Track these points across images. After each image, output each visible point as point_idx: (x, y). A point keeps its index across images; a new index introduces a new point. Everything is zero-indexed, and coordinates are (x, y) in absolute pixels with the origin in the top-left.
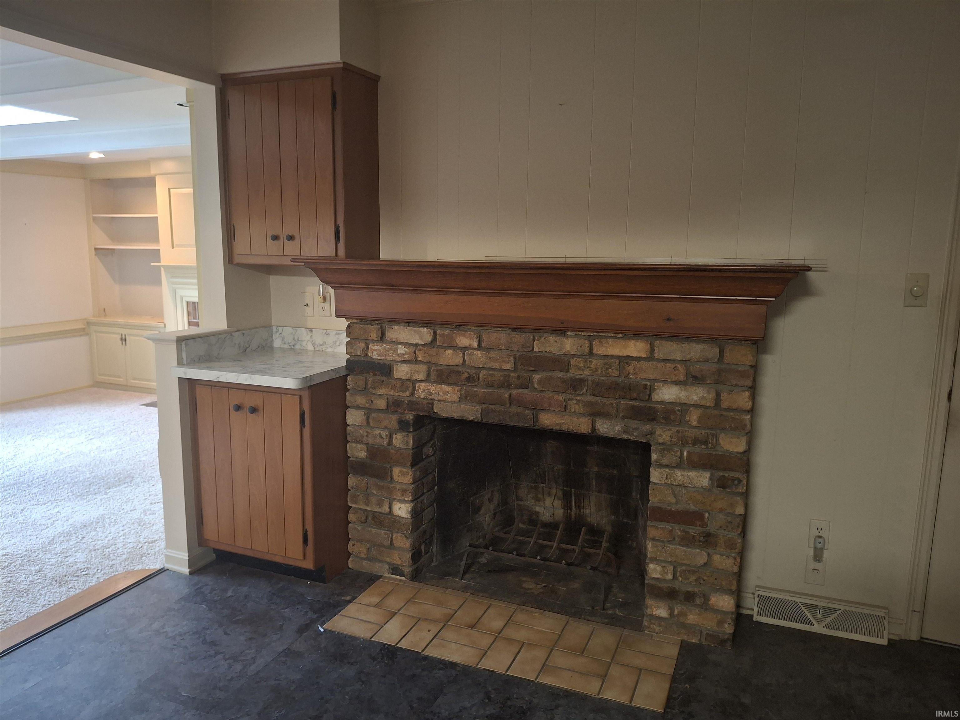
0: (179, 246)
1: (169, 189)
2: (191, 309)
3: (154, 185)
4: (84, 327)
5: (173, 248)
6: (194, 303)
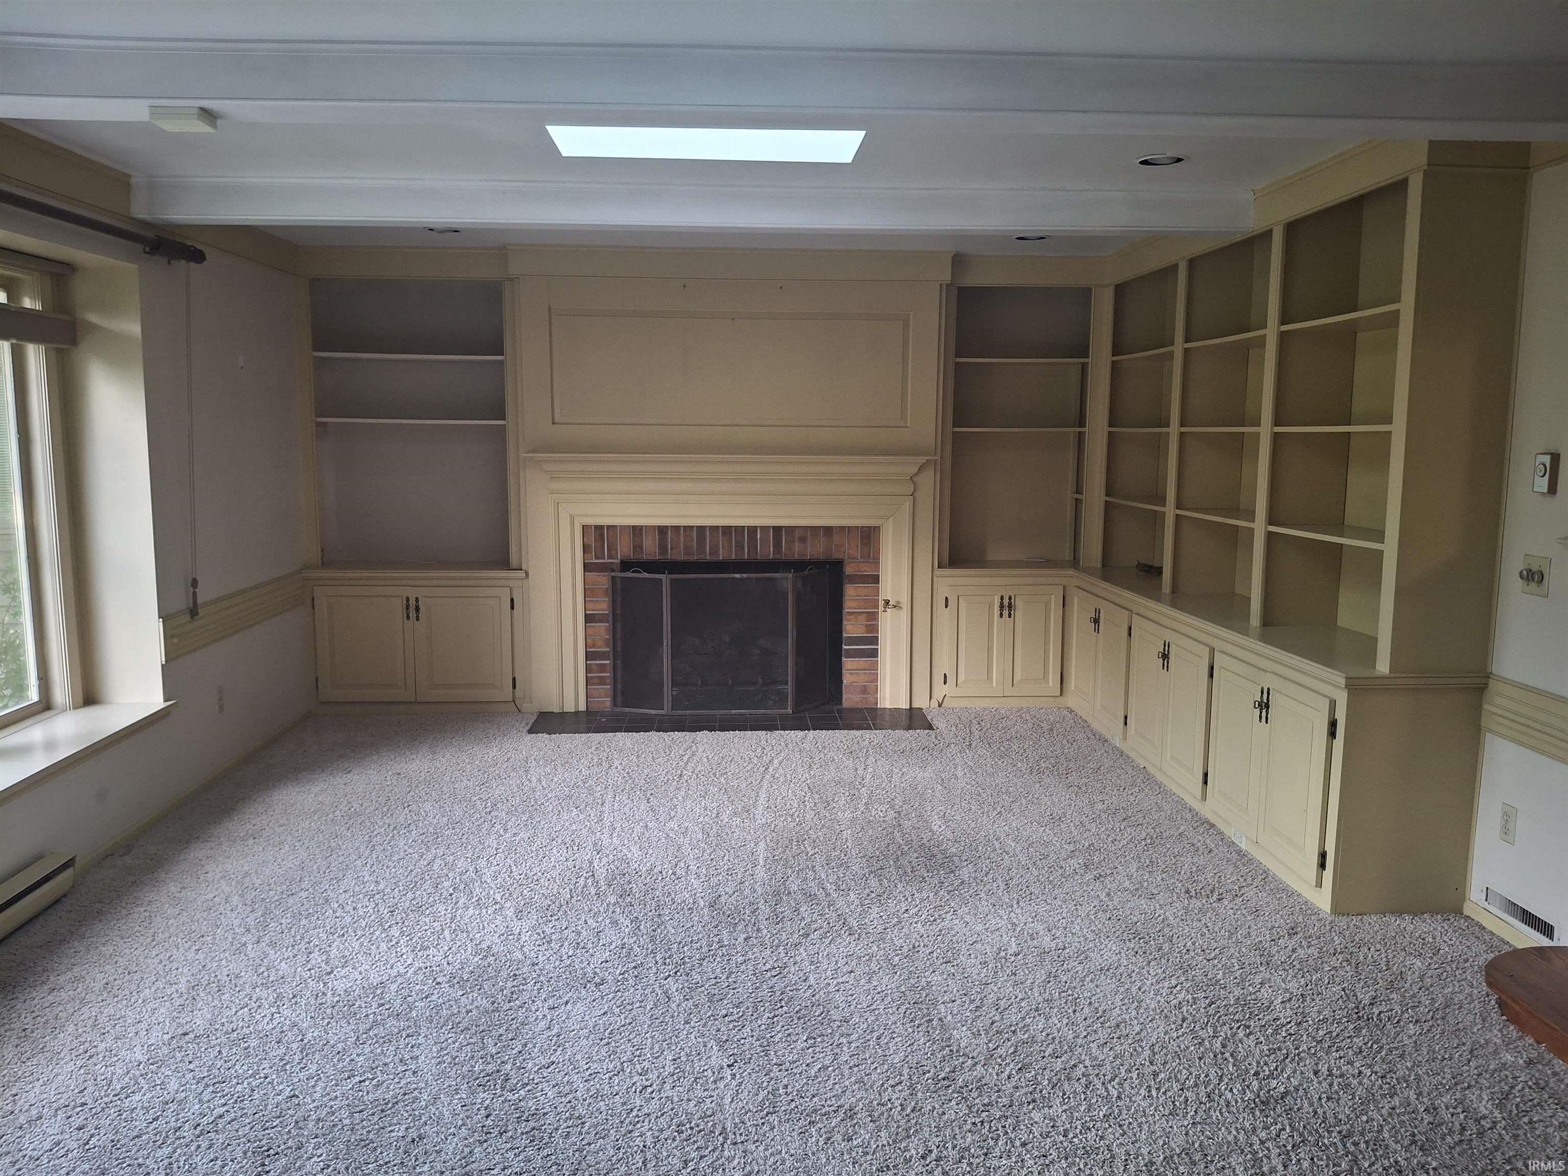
0: (564, 420)
2: (591, 541)
6: (599, 528)
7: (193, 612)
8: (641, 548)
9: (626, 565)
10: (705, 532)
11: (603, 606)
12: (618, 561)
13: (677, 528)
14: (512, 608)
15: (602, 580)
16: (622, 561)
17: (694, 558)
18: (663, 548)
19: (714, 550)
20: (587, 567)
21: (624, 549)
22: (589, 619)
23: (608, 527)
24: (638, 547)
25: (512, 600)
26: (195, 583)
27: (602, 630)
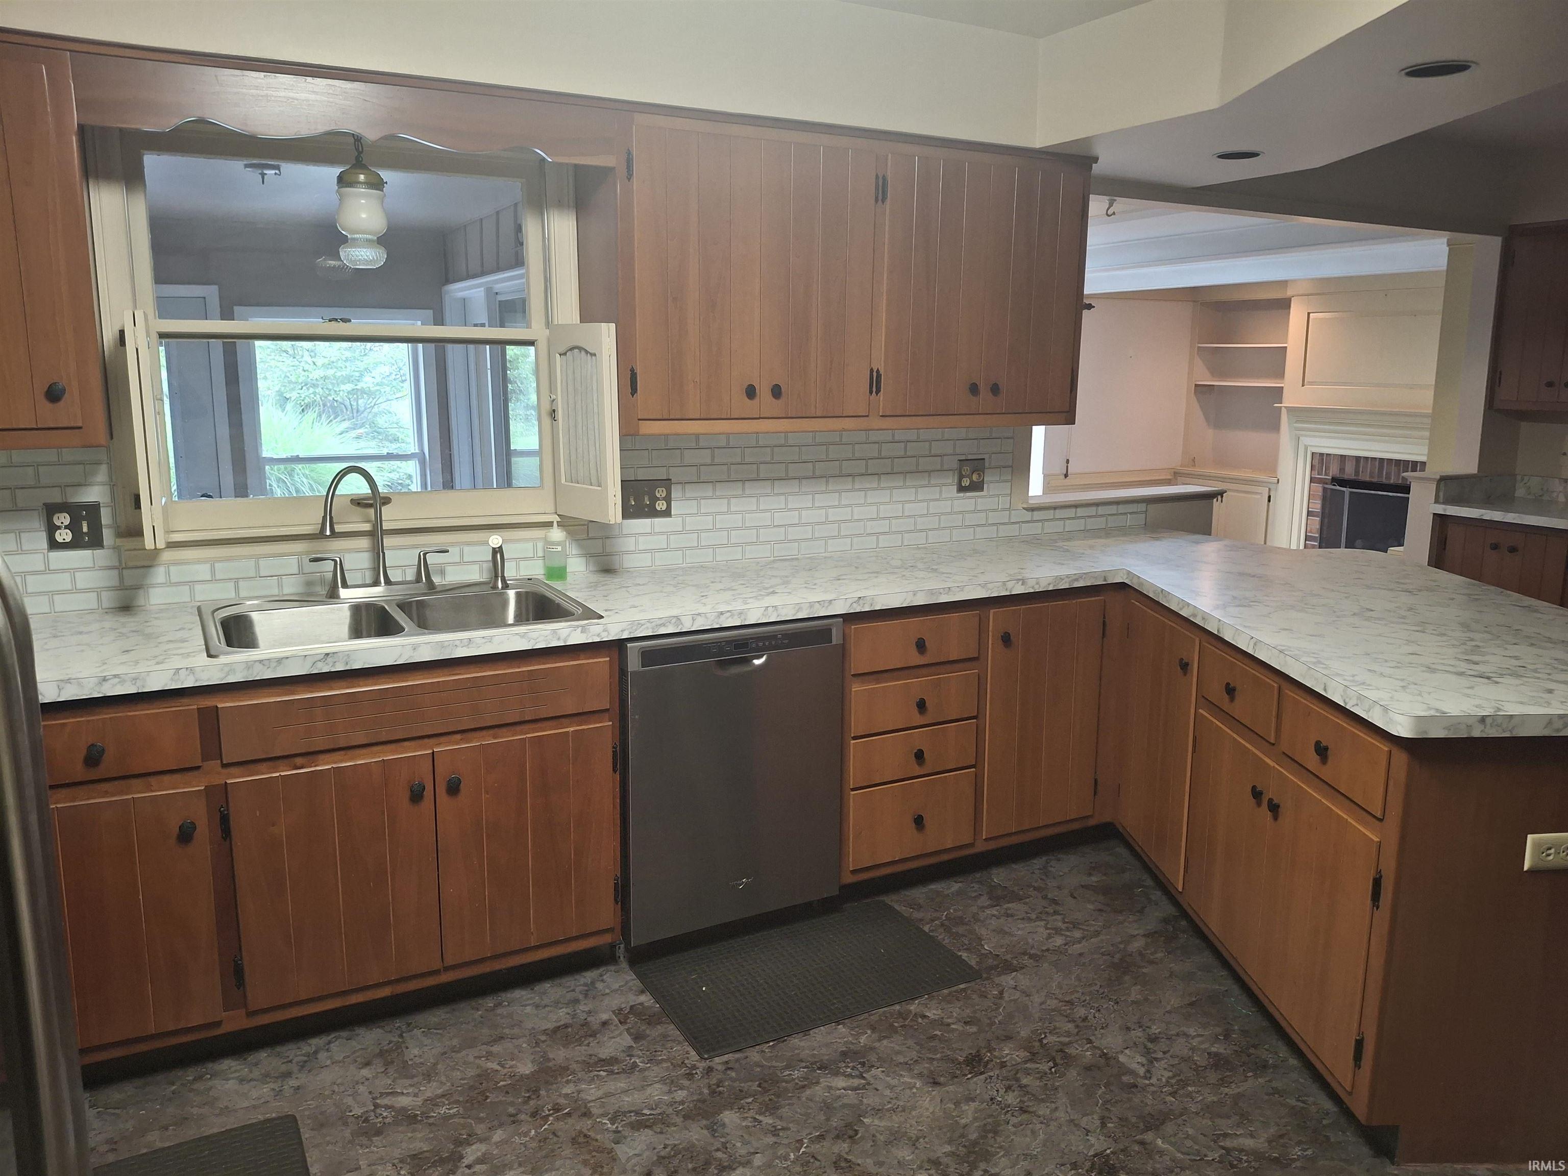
0: (1311, 383)
1: (1309, 314)
2: (1316, 462)
3: (1289, 307)
4: (1170, 477)
5: (1303, 386)
6: (1322, 455)
7: (1066, 476)
8: (1344, 469)
9: (1335, 480)
10: (1383, 462)
11: (1317, 506)
12: (1330, 478)
13: (1367, 458)
14: (1269, 501)
15: (1318, 488)
16: (1332, 478)
17: (1375, 480)
18: (1357, 472)
19: (1388, 476)
20: (1312, 480)
21: (1334, 470)
22: (1309, 513)
23: (1327, 454)
24: (1342, 470)
25: (1269, 497)
26: (1068, 461)
27: (1316, 521)
